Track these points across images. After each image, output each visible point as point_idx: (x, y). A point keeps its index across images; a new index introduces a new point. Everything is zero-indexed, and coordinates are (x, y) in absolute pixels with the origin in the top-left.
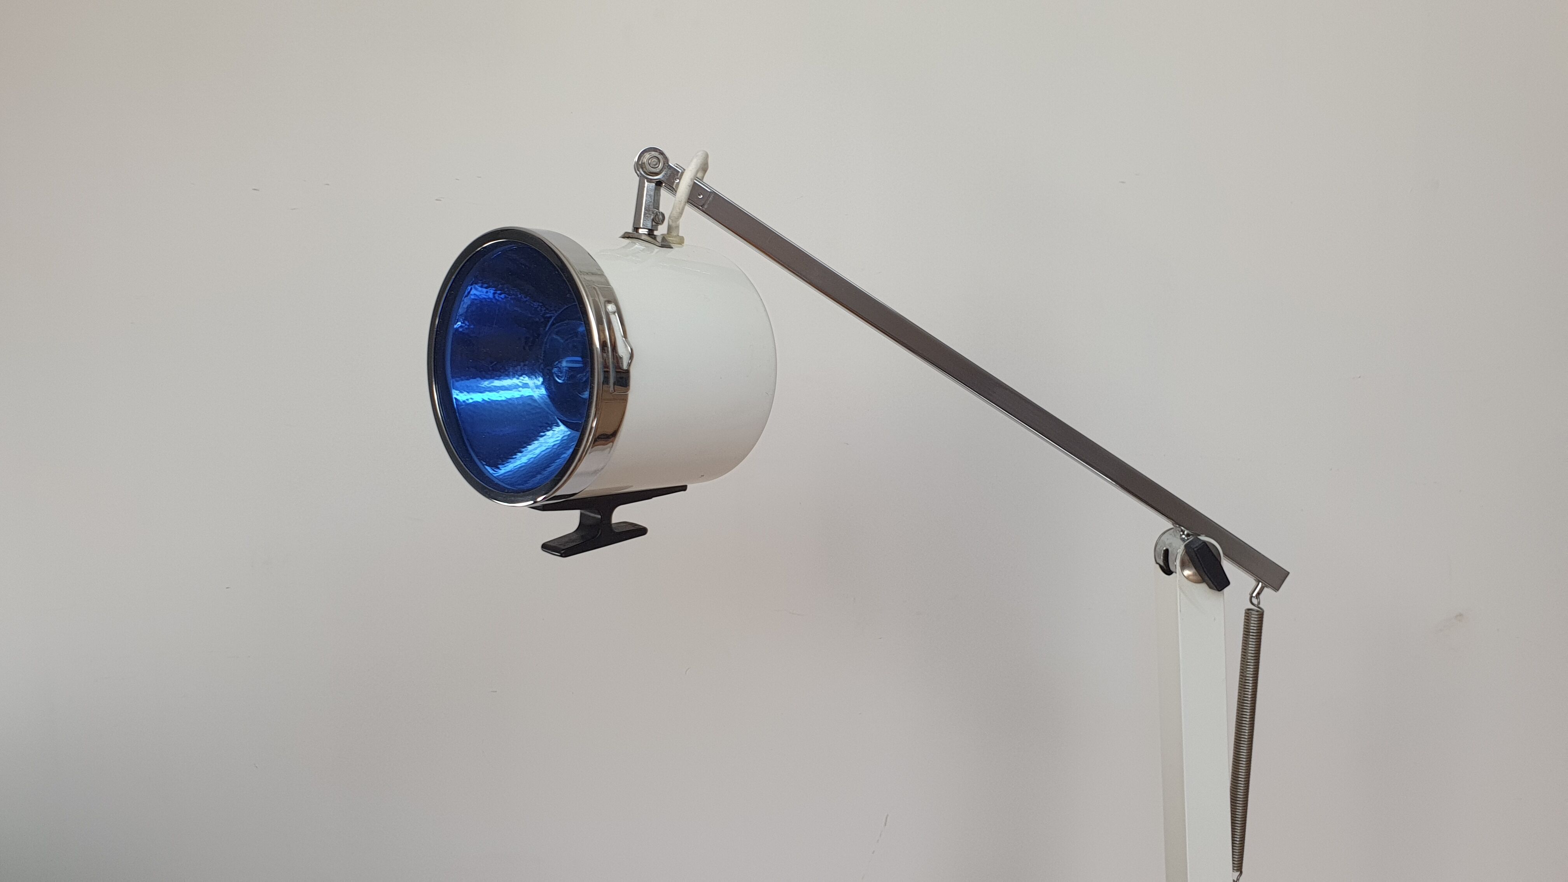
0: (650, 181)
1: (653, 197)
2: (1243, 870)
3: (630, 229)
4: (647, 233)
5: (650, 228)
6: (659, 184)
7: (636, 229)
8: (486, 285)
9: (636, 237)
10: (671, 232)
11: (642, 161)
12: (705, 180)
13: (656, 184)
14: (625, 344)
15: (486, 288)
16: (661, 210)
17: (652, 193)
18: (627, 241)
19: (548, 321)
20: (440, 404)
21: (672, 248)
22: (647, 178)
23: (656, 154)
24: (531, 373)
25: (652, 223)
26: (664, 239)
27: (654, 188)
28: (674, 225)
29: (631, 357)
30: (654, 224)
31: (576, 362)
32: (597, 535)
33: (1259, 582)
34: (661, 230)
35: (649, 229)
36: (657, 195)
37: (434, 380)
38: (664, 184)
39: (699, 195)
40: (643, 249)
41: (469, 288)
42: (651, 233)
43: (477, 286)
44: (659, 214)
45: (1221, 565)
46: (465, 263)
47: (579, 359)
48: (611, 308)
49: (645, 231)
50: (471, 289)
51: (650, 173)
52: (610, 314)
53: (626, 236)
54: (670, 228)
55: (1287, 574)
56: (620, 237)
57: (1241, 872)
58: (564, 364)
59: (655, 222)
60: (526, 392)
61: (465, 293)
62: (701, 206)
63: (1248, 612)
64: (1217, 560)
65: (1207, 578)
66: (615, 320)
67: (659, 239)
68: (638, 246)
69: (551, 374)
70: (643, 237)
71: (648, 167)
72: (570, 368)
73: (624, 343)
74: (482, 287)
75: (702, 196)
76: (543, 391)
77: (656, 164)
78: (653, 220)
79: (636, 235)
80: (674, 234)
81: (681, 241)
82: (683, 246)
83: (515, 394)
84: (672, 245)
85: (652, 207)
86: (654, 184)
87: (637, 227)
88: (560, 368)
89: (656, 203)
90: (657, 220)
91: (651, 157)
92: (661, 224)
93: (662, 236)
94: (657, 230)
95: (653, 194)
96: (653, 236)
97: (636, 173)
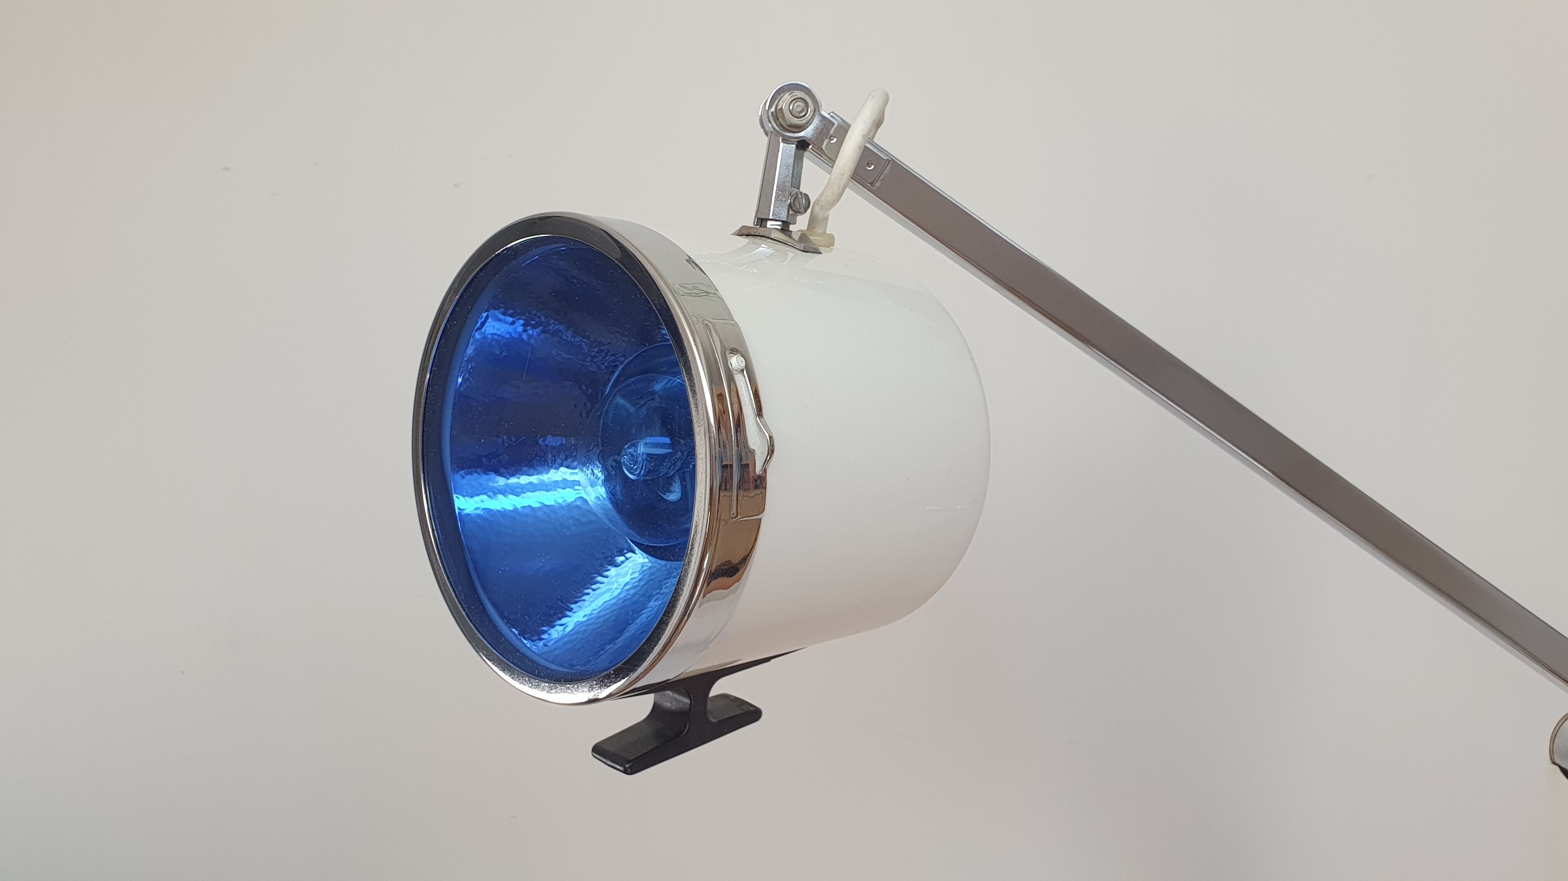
0: (786, 140)
1: (791, 169)
3: (750, 222)
4: (779, 228)
5: (785, 220)
6: (803, 145)
7: (762, 221)
8: (511, 311)
9: (761, 234)
10: (814, 228)
11: (777, 105)
12: (875, 140)
13: (797, 147)
14: (760, 428)
15: (511, 316)
16: (803, 189)
17: (791, 161)
18: (744, 240)
19: (613, 372)
20: (433, 517)
21: (820, 253)
22: (783, 136)
23: (799, 94)
24: (584, 465)
25: (788, 212)
26: (803, 237)
27: (793, 153)
28: (821, 215)
29: (771, 451)
30: (791, 212)
31: (663, 445)
32: (683, 731)
34: (801, 223)
35: (783, 221)
36: (798, 166)
37: (422, 476)
38: (810, 147)
39: (869, 165)
40: (771, 255)
41: (485, 315)
42: (785, 228)
43: (496, 312)
44: (800, 196)
46: (477, 273)
47: (667, 440)
48: (736, 362)
49: (777, 225)
50: (487, 317)
51: (790, 126)
52: (735, 372)
53: (745, 232)
54: (812, 221)
56: (732, 234)
58: (642, 449)
59: (793, 210)
60: (578, 500)
61: (477, 323)
62: (870, 184)
66: (742, 383)
67: (796, 237)
68: (764, 248)
69: (619, 465)
70: (774, 235)
71: (788, 115)
72: (648, 455)
73: (758, 425)
74: (504, 314)
75: (873, 167)
76: (602, 491)
77: (802, 111)
78: (790, 206)
79: (761, 231)
80: (819, 230)
81: (830, 242)
82: (832, 250)
84: (821, 249)
85: (789, 184)
86: (794, 146)
87: (763, 217)
88: (632, 455)
89: (796, 178)
90: (798, 206)
91: (793, 98)
92: (801, 213)
93: (799, 233)
94: (795, 223)
95: (792, 164)
96: (789, 233)
97: (763, 127)
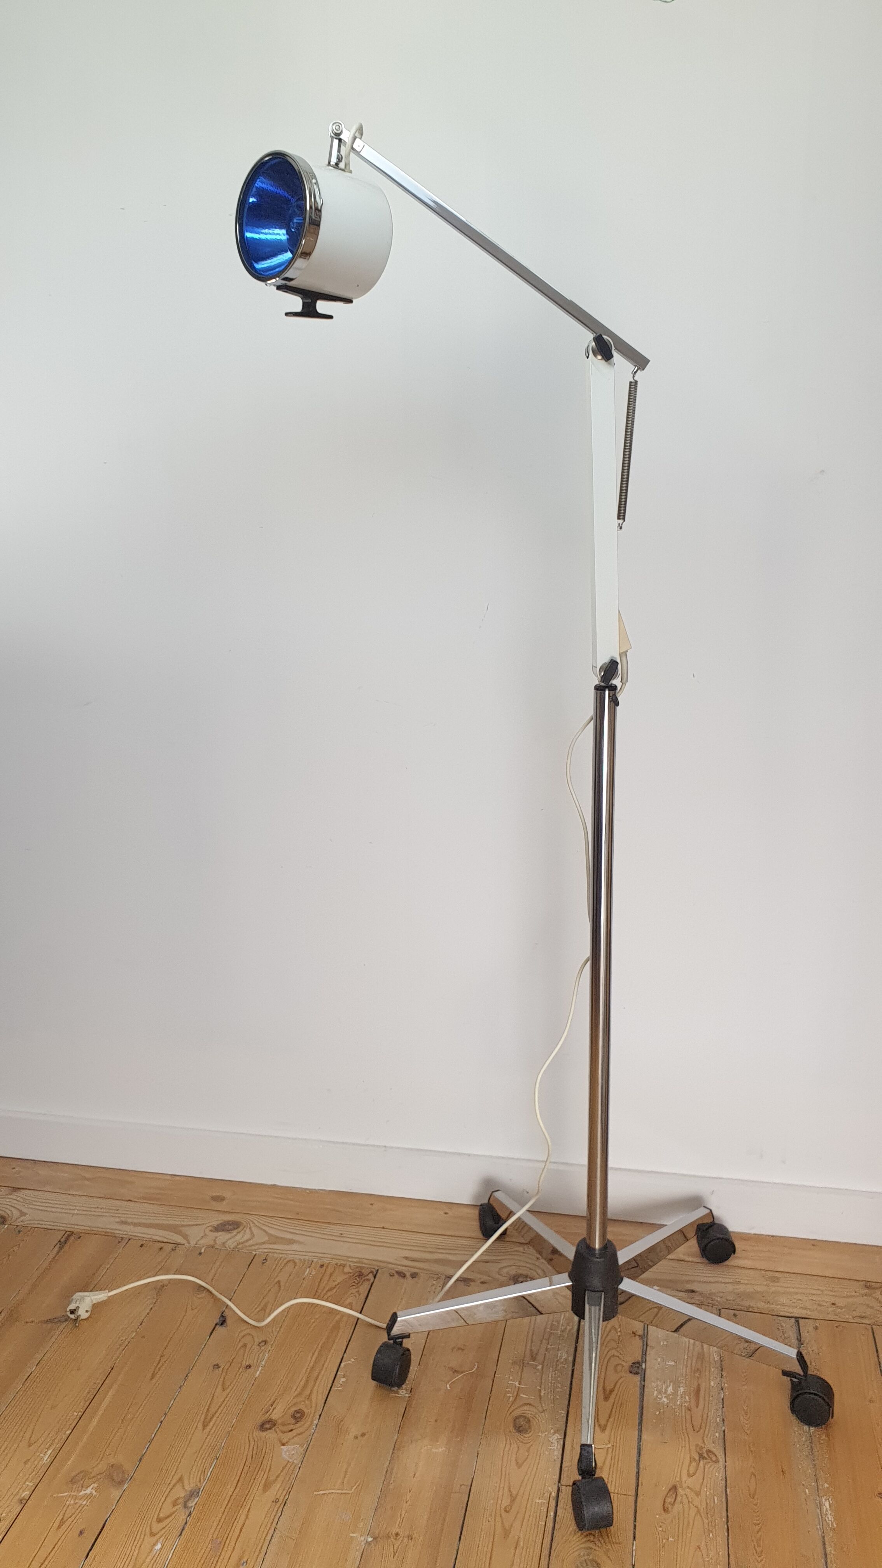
2: (626, 520)
3: (327, 160)
6: (340, 141)
8: (264, 179)
9: (330, 164)
18: (325, 164)
20: (239, 236)
23: (337, 124)
24: (281, 228)
31: (299, 219)
33: (636, 366)
34: (342, 165)
37: (237, 226)
41: (258, 181)
42: (336, 165)
43: (261, 180)
45: (612, 353)
46: (254, 171)
53: (325, 162)
55: (649, 361)
57: (624, 521)
58: (294, 220)
60: (278, 237)
63: (631, 383)
64: (610, 350)
65: (604, 357)
69: (289, 227)
76: (285, 234)
77: (338, 130)
80: (347, 167)
83: (274, 237)
88: (291, 223)
90: (339, 159)
94: (340, 165)
96: (338, 167)
